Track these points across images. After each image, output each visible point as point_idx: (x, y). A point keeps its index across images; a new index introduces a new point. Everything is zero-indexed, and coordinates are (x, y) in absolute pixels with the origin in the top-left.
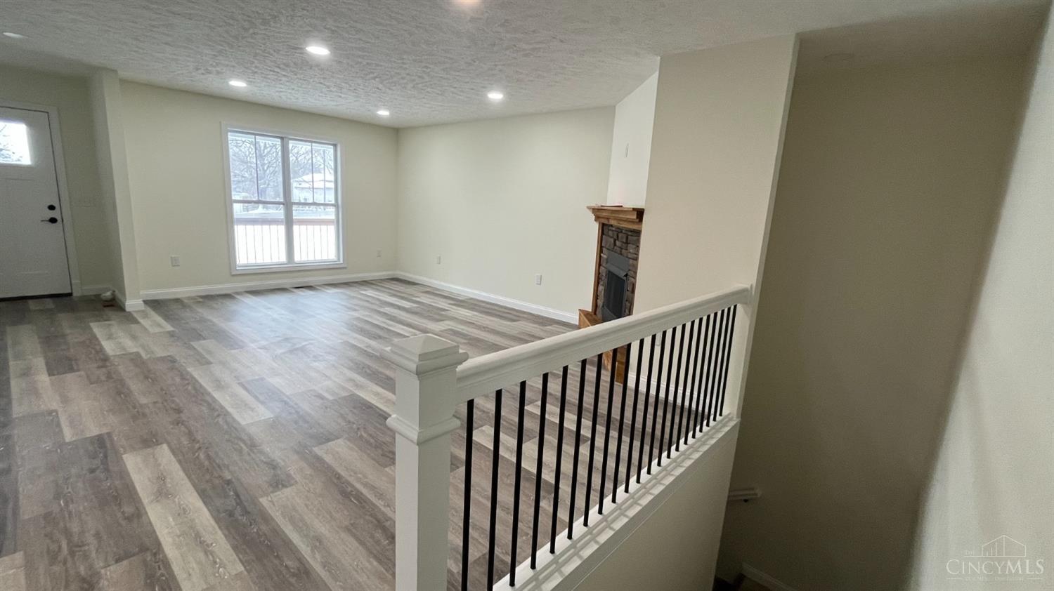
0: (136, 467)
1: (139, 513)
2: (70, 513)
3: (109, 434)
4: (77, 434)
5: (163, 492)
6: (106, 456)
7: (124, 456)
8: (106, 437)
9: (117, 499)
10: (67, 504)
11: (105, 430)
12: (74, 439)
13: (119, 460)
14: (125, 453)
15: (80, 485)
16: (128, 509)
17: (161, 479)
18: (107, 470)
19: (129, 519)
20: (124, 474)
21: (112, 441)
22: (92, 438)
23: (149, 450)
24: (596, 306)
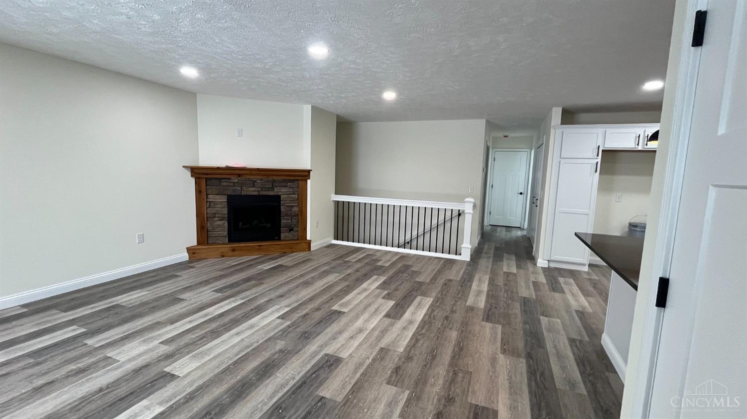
0: (482, 303)
1: (488, 291)
2: (506, 299)
3: (483, 320)
4: (495, 327)
5: (479, 293)
6: (489, 311)
7: (483, 307)
8: (485, 320)
9: (493, 296)
10: (506, 301)
11: (484, 323)
12: (497, 325)
13: (485, 307)
14: (481, 309)
15: (501, 305)
16: (491, 293)
17: (477, 295)
18: (491, 306)
19: (492, 291)
20: (487, 302)
21: (483, 317)
22: (491, 322)
23: (473, 306)
24: (208, 237)
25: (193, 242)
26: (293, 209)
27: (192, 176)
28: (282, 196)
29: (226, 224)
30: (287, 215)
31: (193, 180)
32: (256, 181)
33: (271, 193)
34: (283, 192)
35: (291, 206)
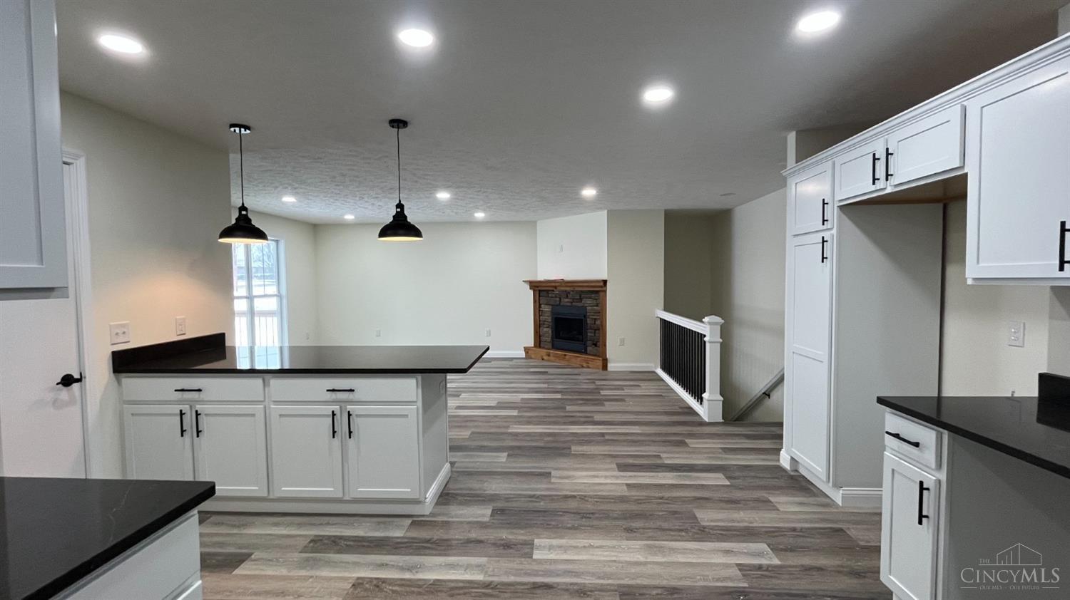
24: (540, 341)
25: (531, 343)
26: (597, 323)
27: (530, 289)
28: (588, 308)
29: (550, 332)
30: (591, 329)
31: (532, 292)
32: (569, 293)
33: (579, 304)
34: (586, 302)
35: (595, 319)
